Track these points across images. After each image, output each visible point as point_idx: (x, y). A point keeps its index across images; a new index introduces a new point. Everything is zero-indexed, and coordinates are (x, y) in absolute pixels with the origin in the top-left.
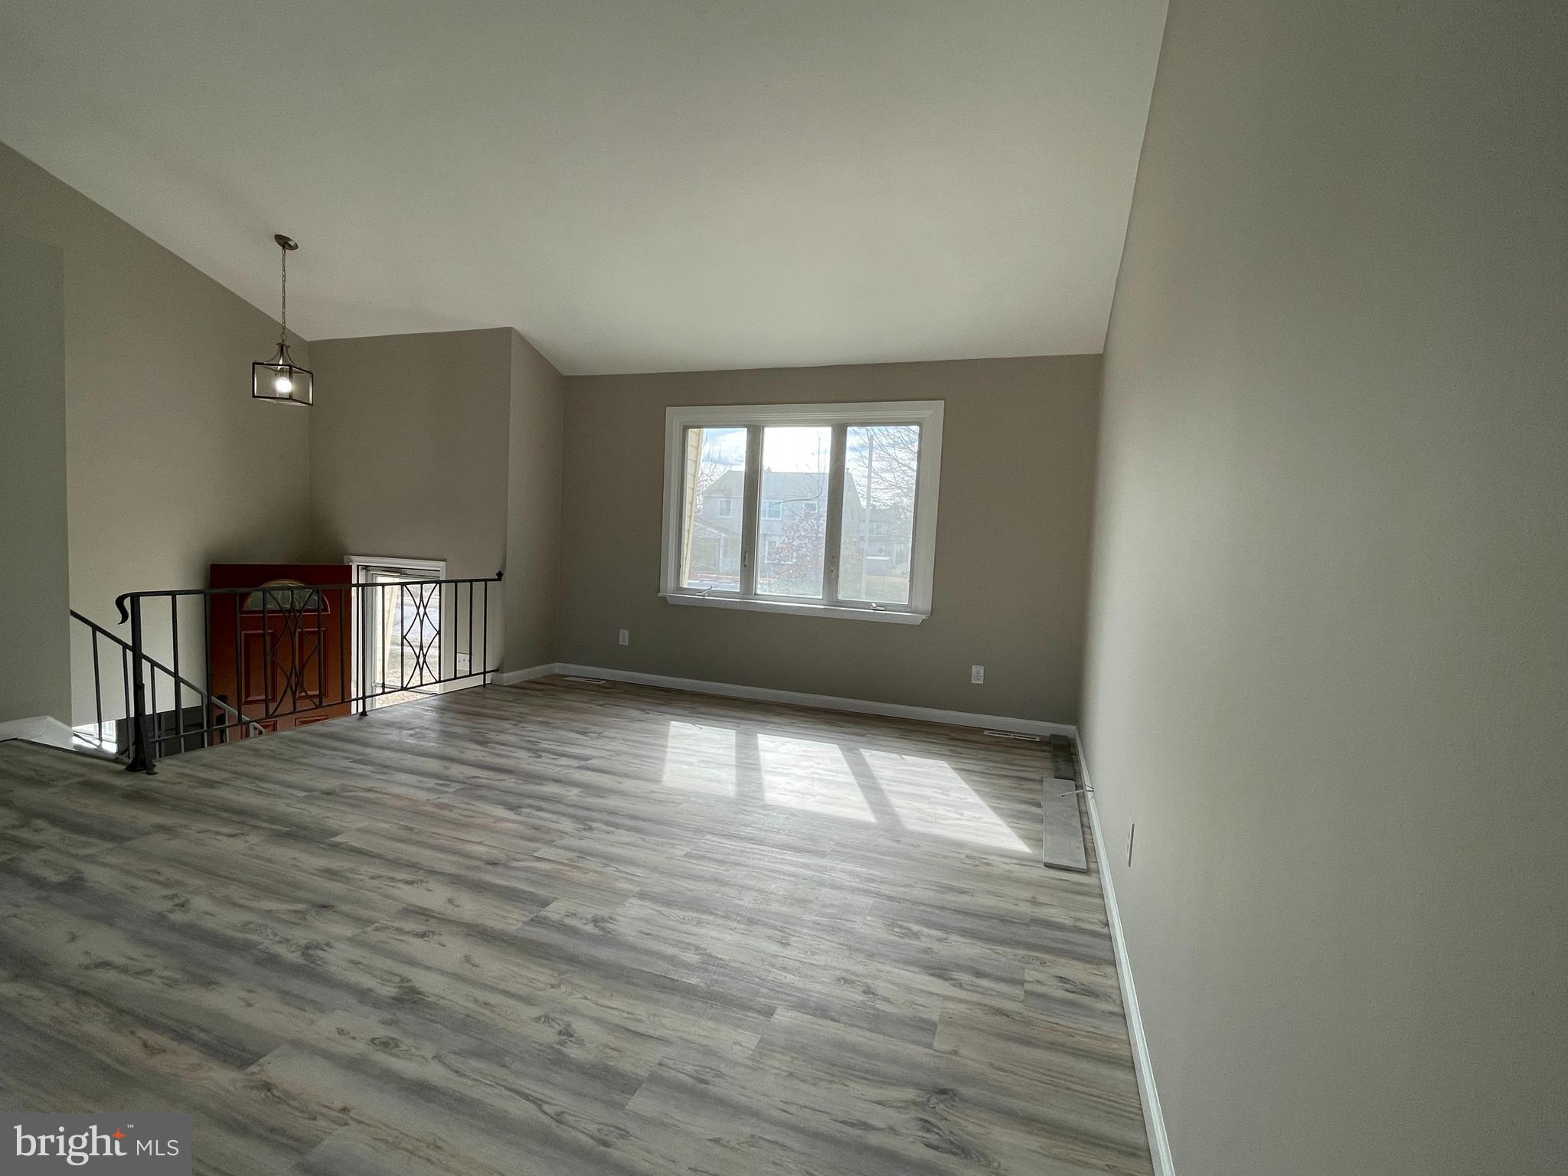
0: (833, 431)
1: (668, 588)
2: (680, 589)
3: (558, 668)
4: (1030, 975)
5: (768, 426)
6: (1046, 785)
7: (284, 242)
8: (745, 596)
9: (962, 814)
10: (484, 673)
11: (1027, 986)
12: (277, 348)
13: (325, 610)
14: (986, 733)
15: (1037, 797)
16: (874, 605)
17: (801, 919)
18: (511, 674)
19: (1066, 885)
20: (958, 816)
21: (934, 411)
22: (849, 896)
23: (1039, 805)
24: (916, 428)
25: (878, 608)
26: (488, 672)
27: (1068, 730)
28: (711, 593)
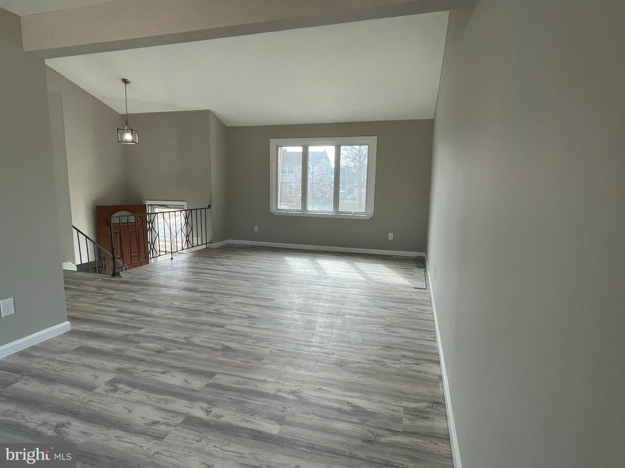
0: (335, 147)
1: (273, 210)
2: (277, 209)
3: (230, 241)
4: (409, 308)
5: (310, 146)
6: (414, 270)
7: (125, 81)
8: (304, 211)
9: (388, 278)
10: (206, 244)
11: (408, 310)
12: (125, 123)
13: (138, 222)
14: (394, 257)
15: (412, 273)
16: (353, 213)
17: (346, 301)
18: (215, 244)
19: (420, 292)
20: (386, 278)
21: (374, 140)
22: (358, 296)
23: (412, 275)
24: (367, 146)
25: (354, 214)
26: (208, 243)
27: (423, 254)
28: (290, 210)
